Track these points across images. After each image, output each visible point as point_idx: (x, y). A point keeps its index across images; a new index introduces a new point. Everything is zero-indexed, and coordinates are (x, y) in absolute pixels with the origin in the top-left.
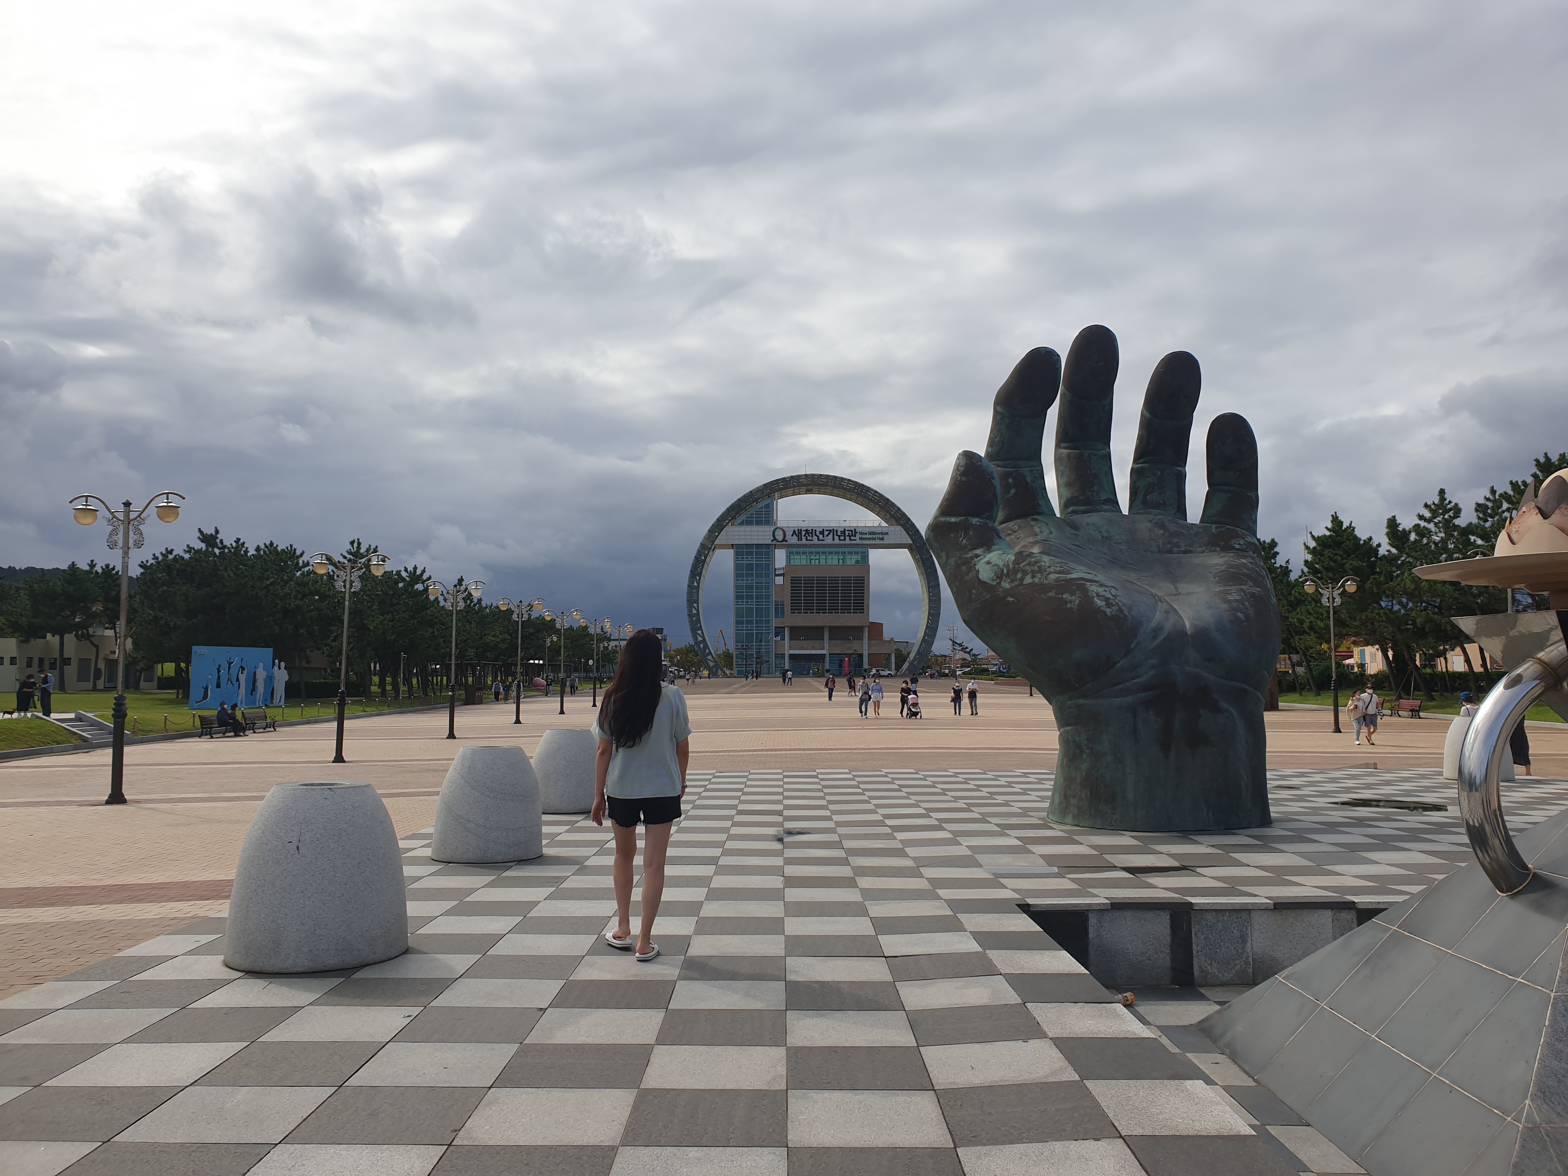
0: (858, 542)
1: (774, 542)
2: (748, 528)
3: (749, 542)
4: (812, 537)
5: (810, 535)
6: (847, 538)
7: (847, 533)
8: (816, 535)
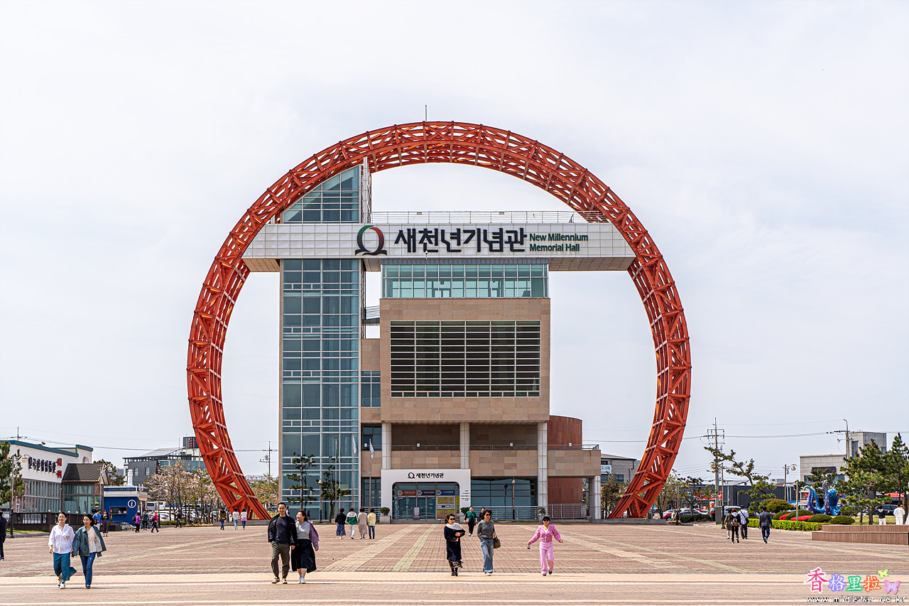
0: (529, 254)
1: (360, 255)
2: (309, 227)
3: (311, 255)
4: (436, 244)
5: (433, 240)
6: (506, 246)
7: (505, 237)
8: (443, 240)
